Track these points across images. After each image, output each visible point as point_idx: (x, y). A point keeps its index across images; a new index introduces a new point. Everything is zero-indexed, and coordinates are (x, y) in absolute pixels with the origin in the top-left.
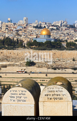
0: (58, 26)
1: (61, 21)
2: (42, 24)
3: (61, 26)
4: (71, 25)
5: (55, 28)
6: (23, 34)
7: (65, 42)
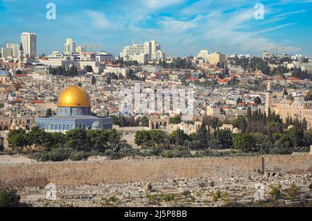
0: (136, 63)
1: (150, 44)
2: (82, 57)
3: (146, 63)
4: (179, 59)
5: (123, 71)
6: (10, 98)
7: (140, 123)
